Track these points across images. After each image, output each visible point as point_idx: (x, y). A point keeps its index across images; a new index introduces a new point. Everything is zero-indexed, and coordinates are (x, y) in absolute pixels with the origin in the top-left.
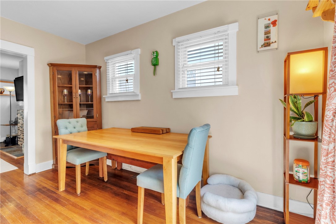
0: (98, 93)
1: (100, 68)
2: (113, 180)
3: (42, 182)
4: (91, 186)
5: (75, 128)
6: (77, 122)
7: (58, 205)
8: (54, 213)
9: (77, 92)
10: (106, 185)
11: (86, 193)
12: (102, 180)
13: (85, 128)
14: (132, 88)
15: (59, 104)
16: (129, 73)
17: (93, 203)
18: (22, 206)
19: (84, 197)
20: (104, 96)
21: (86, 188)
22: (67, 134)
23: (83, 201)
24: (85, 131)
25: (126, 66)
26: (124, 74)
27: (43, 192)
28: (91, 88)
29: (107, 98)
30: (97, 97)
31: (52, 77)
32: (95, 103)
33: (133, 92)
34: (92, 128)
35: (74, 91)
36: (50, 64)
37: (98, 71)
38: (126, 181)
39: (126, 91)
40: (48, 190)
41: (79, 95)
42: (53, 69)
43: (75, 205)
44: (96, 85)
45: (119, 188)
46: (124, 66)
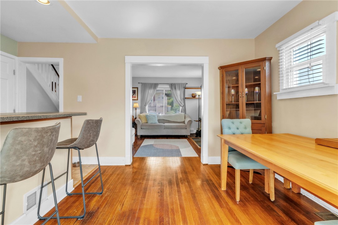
0: (267, 90)
1: (270, 59)
2: (283, 203)
3: (210, 174)
4: (252, 199)
5: (238, 129)
6: (241, 123)
7: (217, 203)
8: (212, 209)
9: (243, 91)
10: (271, 206)
11: (245, 204)
12: (268, 197)
13: (249, 130)
14: (321, 78)
15: (226, 105)
16: (314, 56)
17: (250, 220)
18: (193, 190)
19: (242, 208)
20: (274, 93)
21: (247, 198)
22: (230, 135)
23: (240, 213)
24: (249, 134)
25: (309, 47)
26: (306, 59)
27: (209, 184)
28: (259, 85)
29: (278, 96)
30: (265, 95)
31: (221, 80)
32: (263, 102)
33: (323, 83)
34: (259, 131)
35: (240, 90)
36: (220, 67)
37: (267, 64)
38: (304, 215)
39: (308, 83)
40: (213, 184)
41: (245, 94)
42: (222, 71)
43: (231, 211)
44: (265, 81)
45: (290, 220)
46: (306, 48)
